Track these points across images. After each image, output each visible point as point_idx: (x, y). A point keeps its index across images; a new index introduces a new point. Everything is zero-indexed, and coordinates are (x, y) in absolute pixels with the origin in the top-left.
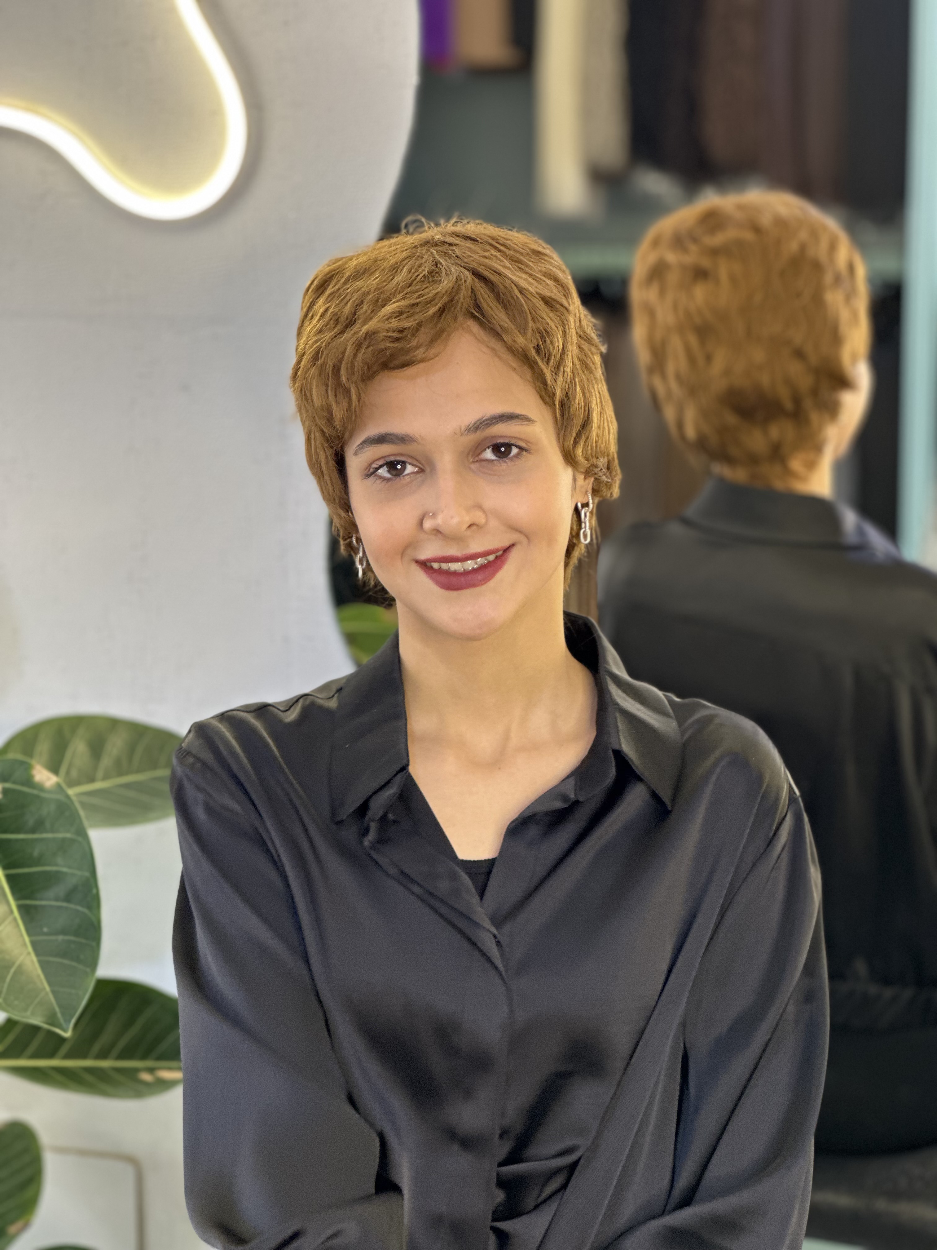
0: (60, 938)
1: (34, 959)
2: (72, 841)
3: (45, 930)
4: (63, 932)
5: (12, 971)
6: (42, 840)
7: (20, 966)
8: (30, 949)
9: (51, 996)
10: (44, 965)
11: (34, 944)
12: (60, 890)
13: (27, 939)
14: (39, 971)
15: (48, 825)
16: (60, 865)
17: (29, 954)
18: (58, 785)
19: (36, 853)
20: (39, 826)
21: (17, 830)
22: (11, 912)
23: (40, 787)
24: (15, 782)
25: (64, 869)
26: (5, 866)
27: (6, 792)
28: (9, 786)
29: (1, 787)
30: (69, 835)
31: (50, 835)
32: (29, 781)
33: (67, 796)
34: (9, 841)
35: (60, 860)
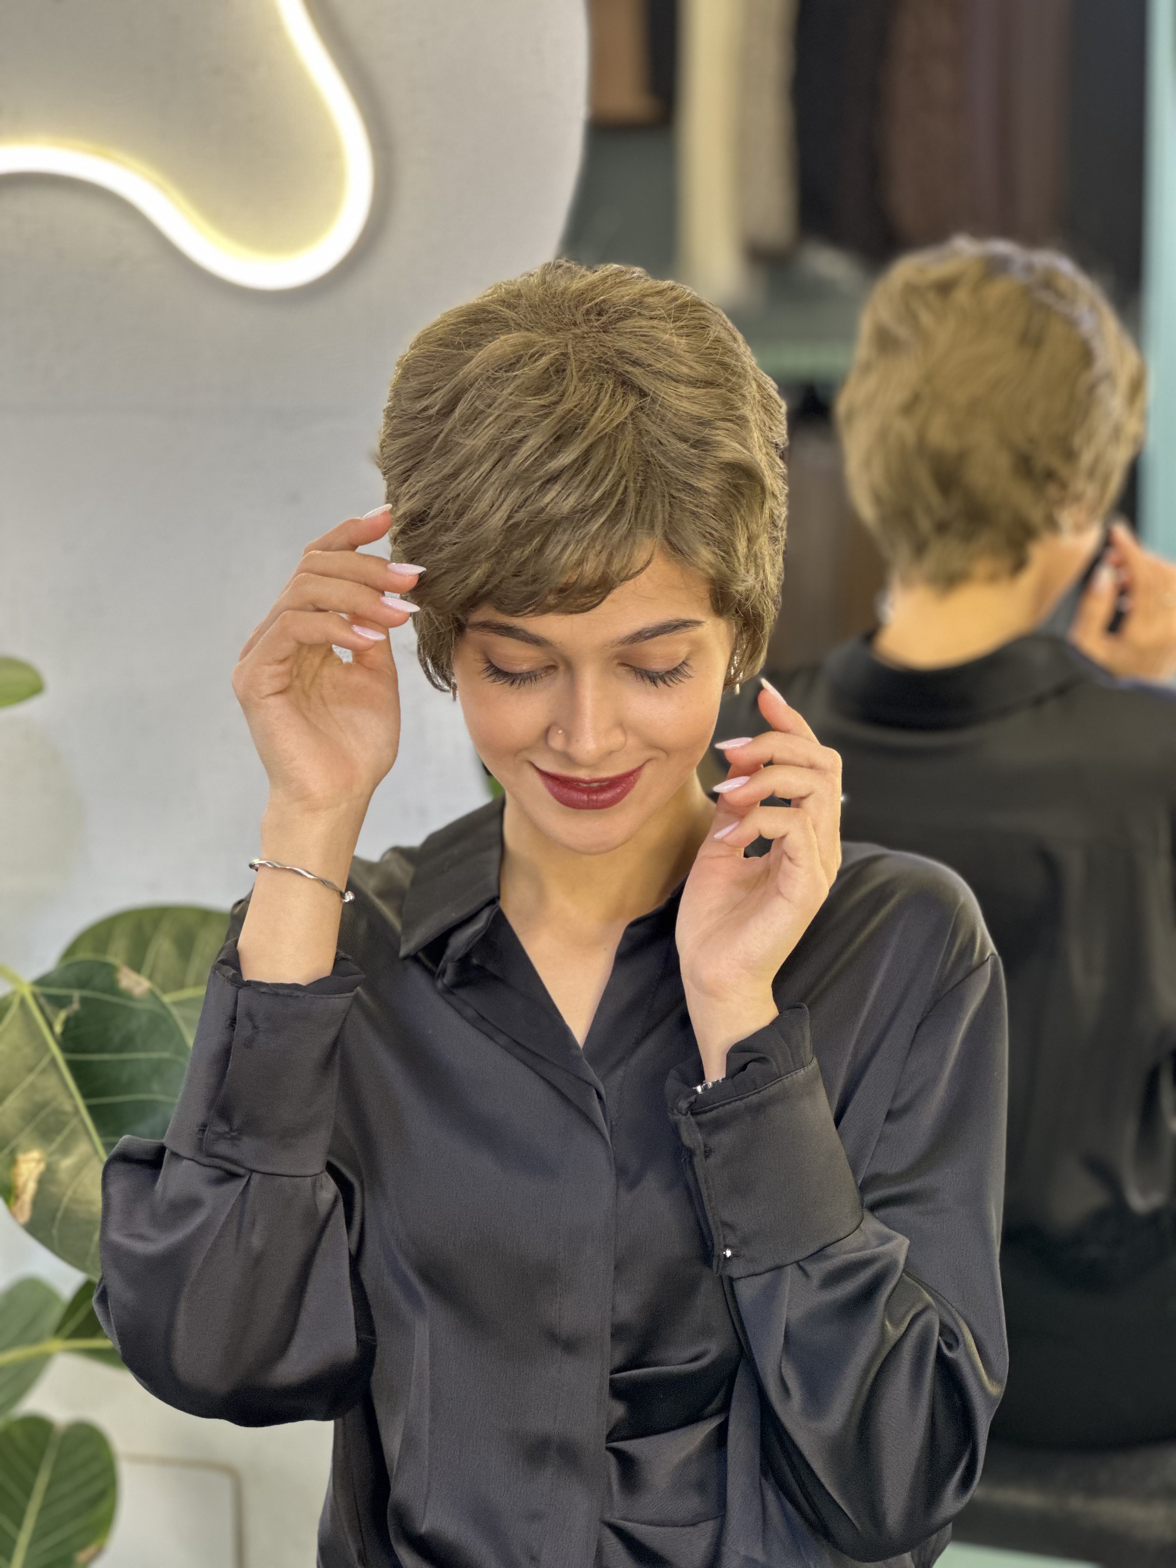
2: (172, 1062)
6: (131, 1061)
12: (156, 1123)
15: (138, 1042)
16: (156, 1092)
18: (152, 993)
19: (124, 1078)
20: (127, 1044)
21: (101, 1050)
22: (96, 1152)
23: (127, 995)
24: (94, 989)
25: (161, 1097)
26: (86, 1094)
27: (84, 1001)
28: (87, 993)
29: (76, 994)
30: (166, 1055)
31: (142, 1055)
32: (113, 988)
33: (163, 1006)
34: (90, 1063)
35: (155, 1086)
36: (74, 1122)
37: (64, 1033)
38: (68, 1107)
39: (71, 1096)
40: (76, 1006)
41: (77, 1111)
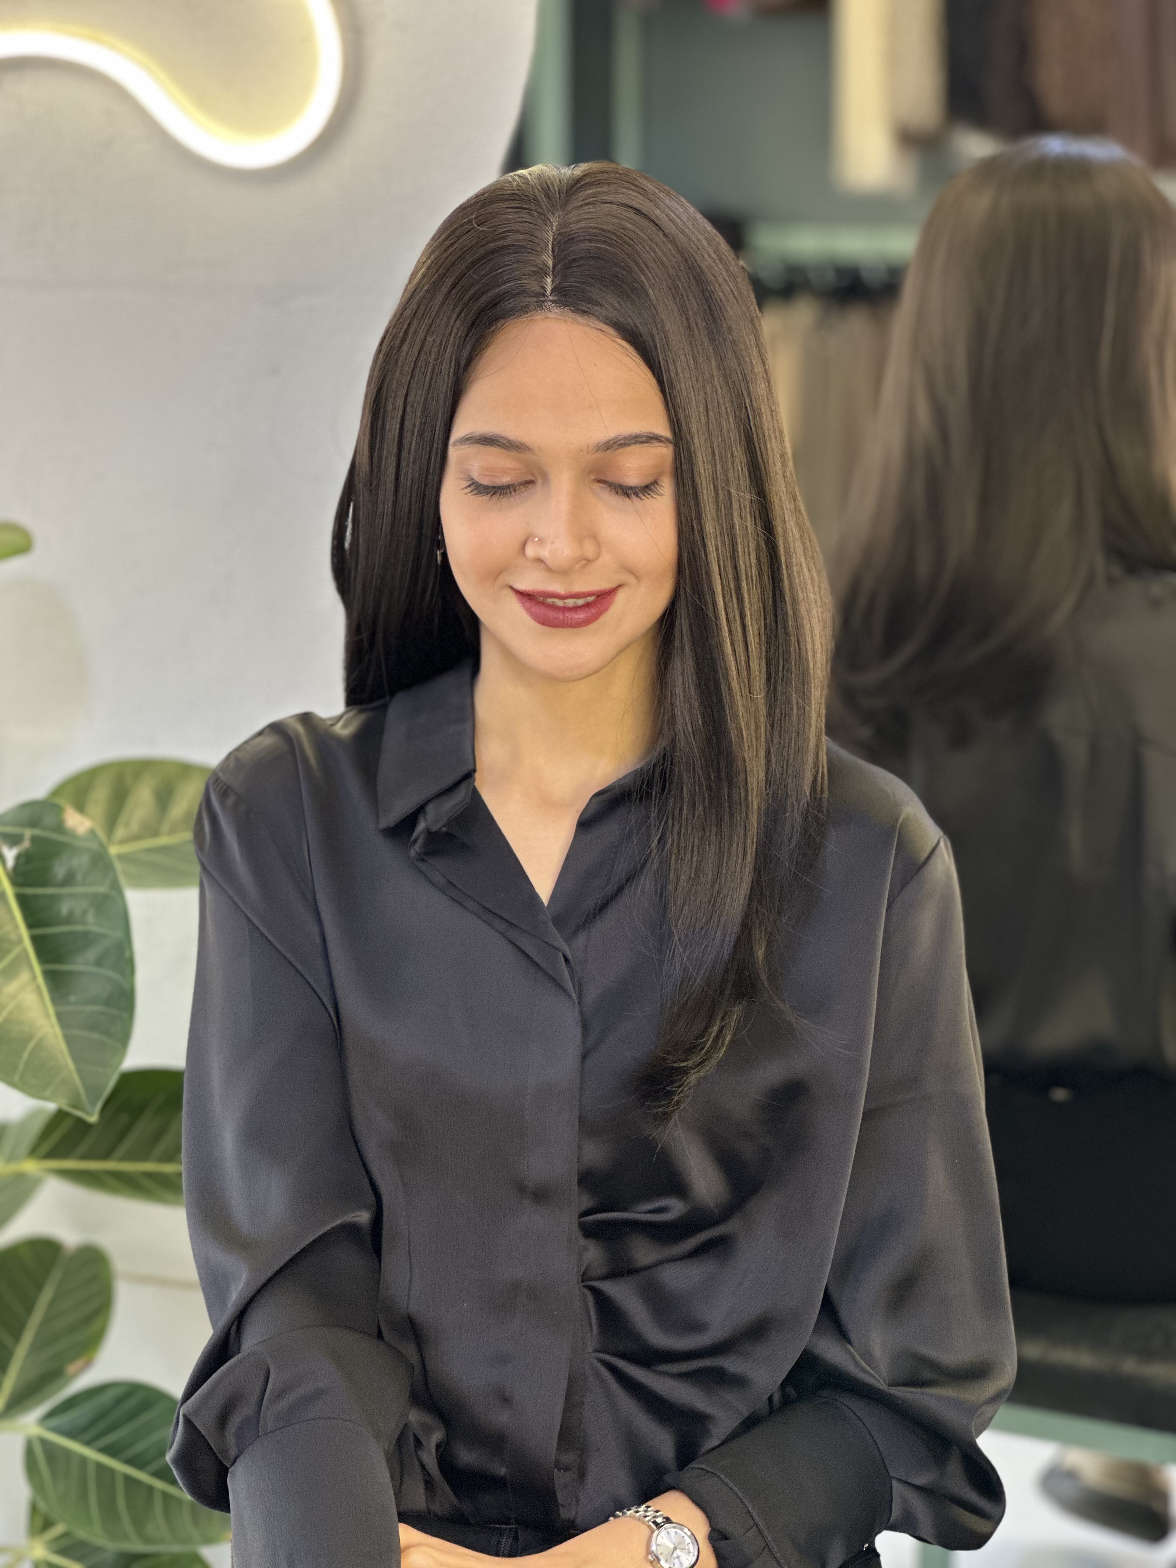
0: (89, 1008)
1: (58, 1031)
2: (105, 897)
3: (72, 998)
4: (93, 1001)
5: (31, 1045)
6: (71, 895)
7: (41, 1040)
8: (54, 1020)
9: (76, 1077)
10: (68, 1039)
11: (59, 1016)
12: (91, 954)
13: (51, 1010)
14: (63, 1046)
15: (79, 877)
16: (92, 924)
17: (52, 1026)
18: (92, 832)
19: (65, 908)
20: (69, 880)
21: (45, 884)
22: (34, 978)
23: (72, 834)
24: (44, 828)
25: (96, 929)
26: (30, 925)
27: (34, 839)
28: (38, 832)
29: (28, 833)
30: (102, 889)
31: (78, 890)
32: (60, 827)
33: (102, 845)
34: (36, 896)
35: (91, 917)
36: (16, 951)
37: (15, 868)
38: (13, 937)
39: (16, 927)
40: (26, 844)
41: (20, 940)
